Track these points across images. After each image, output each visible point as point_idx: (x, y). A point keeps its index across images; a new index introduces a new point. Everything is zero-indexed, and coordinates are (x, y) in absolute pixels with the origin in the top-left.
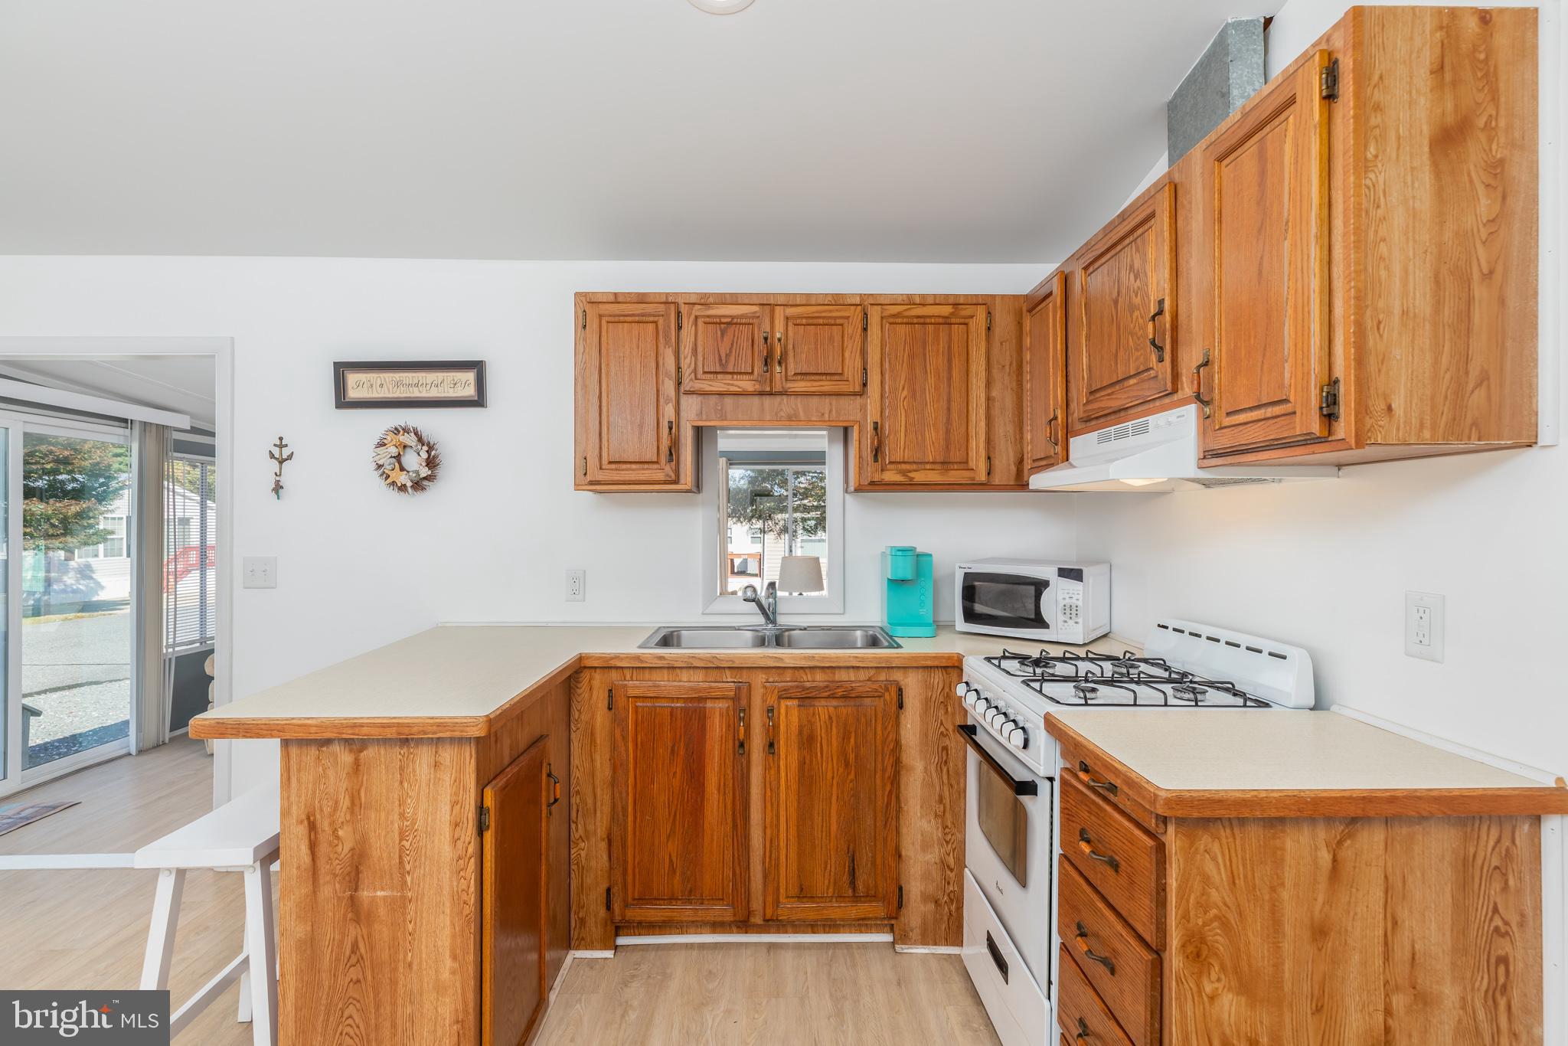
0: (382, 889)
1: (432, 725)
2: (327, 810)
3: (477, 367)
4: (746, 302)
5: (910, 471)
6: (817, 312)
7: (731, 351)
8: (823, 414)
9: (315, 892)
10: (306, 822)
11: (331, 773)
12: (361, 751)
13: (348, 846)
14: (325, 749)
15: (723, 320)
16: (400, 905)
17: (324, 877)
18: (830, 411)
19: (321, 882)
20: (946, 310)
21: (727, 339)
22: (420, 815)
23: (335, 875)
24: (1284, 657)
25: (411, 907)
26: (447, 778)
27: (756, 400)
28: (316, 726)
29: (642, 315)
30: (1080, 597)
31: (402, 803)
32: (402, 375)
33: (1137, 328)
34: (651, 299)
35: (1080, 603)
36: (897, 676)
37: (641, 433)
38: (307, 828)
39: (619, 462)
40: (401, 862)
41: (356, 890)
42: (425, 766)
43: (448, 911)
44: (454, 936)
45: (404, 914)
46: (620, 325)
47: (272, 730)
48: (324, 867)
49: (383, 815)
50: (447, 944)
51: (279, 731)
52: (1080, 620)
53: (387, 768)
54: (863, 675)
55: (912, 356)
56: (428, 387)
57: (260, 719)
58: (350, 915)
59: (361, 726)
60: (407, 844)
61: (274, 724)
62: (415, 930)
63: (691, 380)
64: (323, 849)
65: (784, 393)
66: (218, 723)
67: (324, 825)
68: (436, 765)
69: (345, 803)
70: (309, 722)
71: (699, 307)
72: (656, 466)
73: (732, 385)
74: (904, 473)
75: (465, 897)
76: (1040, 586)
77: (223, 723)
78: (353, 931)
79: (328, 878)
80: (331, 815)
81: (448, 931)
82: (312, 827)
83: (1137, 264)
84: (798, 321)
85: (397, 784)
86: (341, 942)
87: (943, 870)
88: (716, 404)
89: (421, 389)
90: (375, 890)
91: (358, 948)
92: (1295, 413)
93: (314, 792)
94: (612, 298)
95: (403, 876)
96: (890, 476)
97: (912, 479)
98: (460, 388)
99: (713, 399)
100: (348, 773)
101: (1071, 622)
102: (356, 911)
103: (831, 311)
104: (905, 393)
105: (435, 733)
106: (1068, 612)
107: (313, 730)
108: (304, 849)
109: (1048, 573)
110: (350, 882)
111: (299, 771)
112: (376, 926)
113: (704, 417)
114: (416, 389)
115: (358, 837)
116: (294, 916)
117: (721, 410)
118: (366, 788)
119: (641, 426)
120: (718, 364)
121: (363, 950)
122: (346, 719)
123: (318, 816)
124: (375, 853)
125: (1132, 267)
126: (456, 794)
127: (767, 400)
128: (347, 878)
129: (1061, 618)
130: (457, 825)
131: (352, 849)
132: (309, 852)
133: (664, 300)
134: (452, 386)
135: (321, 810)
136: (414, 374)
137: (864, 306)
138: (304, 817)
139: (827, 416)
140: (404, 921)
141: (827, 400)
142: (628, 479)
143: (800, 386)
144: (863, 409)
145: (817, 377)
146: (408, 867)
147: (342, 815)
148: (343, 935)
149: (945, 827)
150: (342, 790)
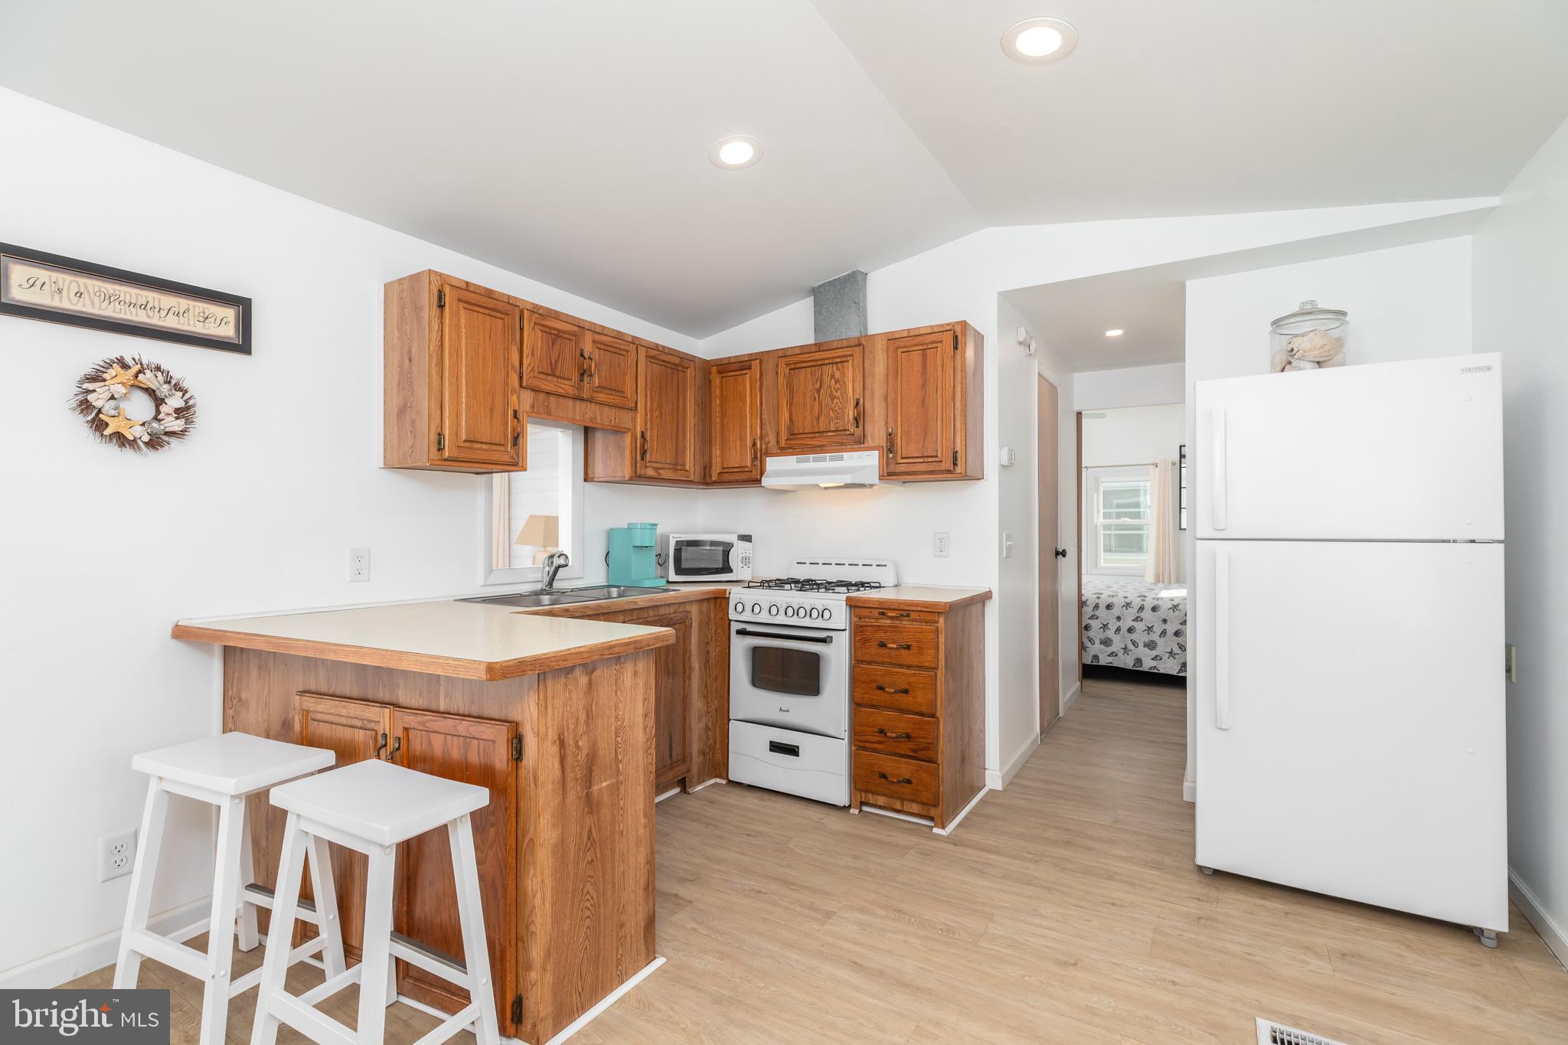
0: (606, 780)
1: (652, 639)
2: (572, 726)
3: (243, 306)
4: (565, 320)
5: (659, 469)
6: (611, 342)
7: (558, 359)
8: (611, 421)
9: (564, 799)
10: (558, 742)
11: (574, 695)
12: (593, 672)
13: (585, 751)
14: (570, 676)
15: (553, 332)
16: (615, 789)
17: (570, 784)
18: (615, 419)
19: (568, 789)
20: (677, 360)
21: (557, 347)
22: (627, 716)
23: (577, 780)
24: (885, 566)
25: (622, 787)
26: (641, 683)
27: (570, 402)
28: (587, 652)
29: (493, 310)
30: (751, 552)
31: (617, 708)
32: (117, 287)
33: (837, 408)
34: (496, 297)
35: (751, 555)
36: (688, 608)
37: (492, 417)
38: (558, 746)
39: (473, 441)
40: (616, 755)
41: (590, 788)
42: (629, 676)
43: (642, 782)
44: (645, 799)
45: (619, 794)
46: (475, 314)
47: (559, 661)
48: (570, 775)
49: (606, 720)
50: (642, 807)
51: (563, 661)
52: (750, 566)
53: (608, 681)
54: (672, 609)
55: (660, 388)
56: (163, 313)
57: (548, 653)
58: (586, 810)
59: (614, 646)
60: (619, 739)
61: (561, 656)
62: (624, 805)
63: (530, 377)
64: (569, 760)
65: (590, 400)
66: (520, 662)
67: (570, 741)
68: (635, 673)
69: (583, 717)
70: (583, 649)
71: (538, 316)
72: (502, 448)
73: (560, 387)
74: (656, 469)
75: (650, 769)
76: (730, 545)
77: (523, 662)
78: (589, 821)
79: (572, 784)
80: (574, 730)
81: (642, 797)
82: (562, 744)
83: (837, 375)
84: (599, 346)
85: (614, 694)
86: (581, 833)
87: (707, 732)
88: (544, 401)
89: (151, 313)
90: (602, 783)
91: (592, 834)
92: (941, 461)
93: (563, 714)
94: (463, 286)
95: (617, 765)
96: (650, 472)
97: (660, 474)
98: (213, 325)
99: (542, 396)
100: (585, 693)
101: (745, 567)
102: (590, 804)
103: (619, 344)
104: (657, 412)
105: (653, 645)
106: (744, 561)
107: (586, 655)
108: (557, 764)
109: (732, 538)
110: (586, 782)
111: (553, 698)
112: (602, 812)
113: (535, 411)
114: (142, 312)
115: (591, 744)
116: (550, 826)
117: (547, 406)
118: (596, 702)
119: (491, 411)
120: (549, 369)
121: (594, 835)
122: (603, 643)
123: (566, 734)
124: (601, 753)
125: (833, 376)
126: (646, 693)
127: (578, 403)
128: (584, 780)
129: (740, 565)
130: (646, 716)
131: (588, 754)
132: (560, 766)
133: (506, 300)
134: (202, 319)
135: (568, 728)
136: (138, 291)
137: (636, 343)
138: (556, 737)
139: (613, 422)
140: (618, 800)
141: (613, 411)
142: (481, 457)
143: (601, 397)
144: (634, 420)
145: (609, 392)
146: (620, 757)
147: (581, 729)
148: (582, 827)
149: (708, 703)
150: (581, 707)
